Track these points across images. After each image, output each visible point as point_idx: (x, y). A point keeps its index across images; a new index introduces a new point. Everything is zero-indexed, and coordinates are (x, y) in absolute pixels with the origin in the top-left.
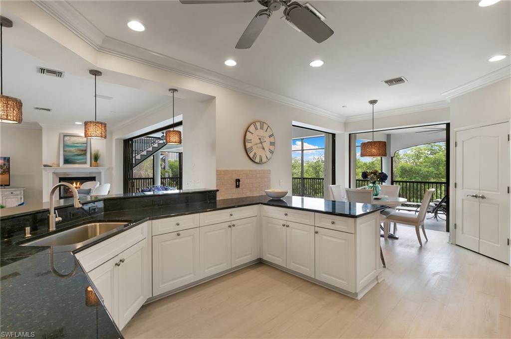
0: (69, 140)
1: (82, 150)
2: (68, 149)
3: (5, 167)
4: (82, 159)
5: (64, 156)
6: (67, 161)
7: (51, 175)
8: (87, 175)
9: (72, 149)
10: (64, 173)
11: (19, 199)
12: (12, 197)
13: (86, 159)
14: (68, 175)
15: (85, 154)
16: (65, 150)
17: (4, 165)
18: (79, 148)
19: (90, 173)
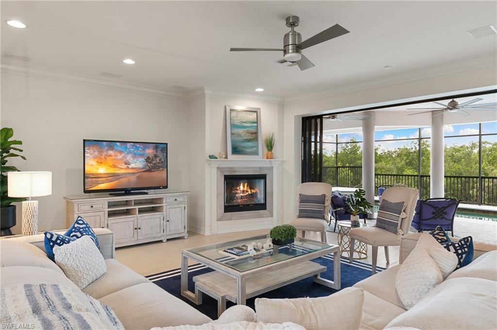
0: (236, 116)
1: (252, 133)
2: (236, 131)
3: (158, 159)
4: (252, 147)
5: (232, 141)
6: (236, 150)
7: (215, 171)
8: (257, 171)
9: (240, 131)
10: (232, 168)
11: (183, 208)
12: (175, 206)
13: (257, 147)
14: (234, 172)
15: (256, 139)
16: (233, 132)
17: (156, 156)
18: (247, 129)
19: (260, 168)
